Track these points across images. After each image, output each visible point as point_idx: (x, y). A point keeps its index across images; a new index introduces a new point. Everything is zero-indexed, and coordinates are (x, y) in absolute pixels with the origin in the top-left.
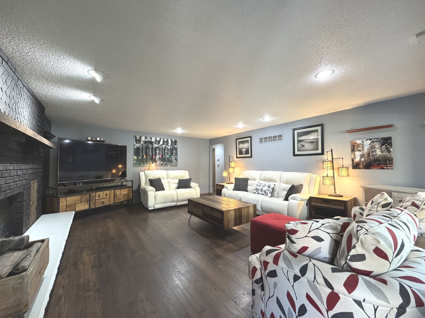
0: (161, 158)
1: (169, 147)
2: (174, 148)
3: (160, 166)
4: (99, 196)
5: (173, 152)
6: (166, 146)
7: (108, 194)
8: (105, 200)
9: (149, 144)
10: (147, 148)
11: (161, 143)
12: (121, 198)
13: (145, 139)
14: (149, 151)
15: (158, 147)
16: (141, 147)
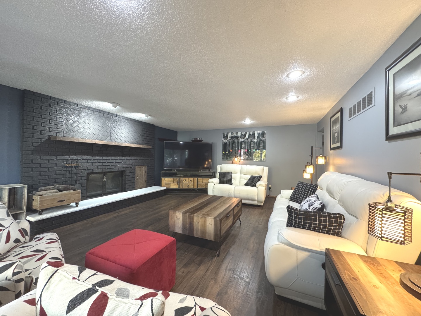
0: (246, 153)
1: (256, 141)
2: (261, 140)
3: (246, 160)
4: (186, 180)
5: (260, 145)
6: (252, 140)
7: (192, 180)
8: (190, 184)
9: (235, 139)
10: (233, 143)
11: (247, 136)
12: (204, 185)
13: (232, 135)
14: (235, 145)
15: (244, 141)
16: (228, 143)
